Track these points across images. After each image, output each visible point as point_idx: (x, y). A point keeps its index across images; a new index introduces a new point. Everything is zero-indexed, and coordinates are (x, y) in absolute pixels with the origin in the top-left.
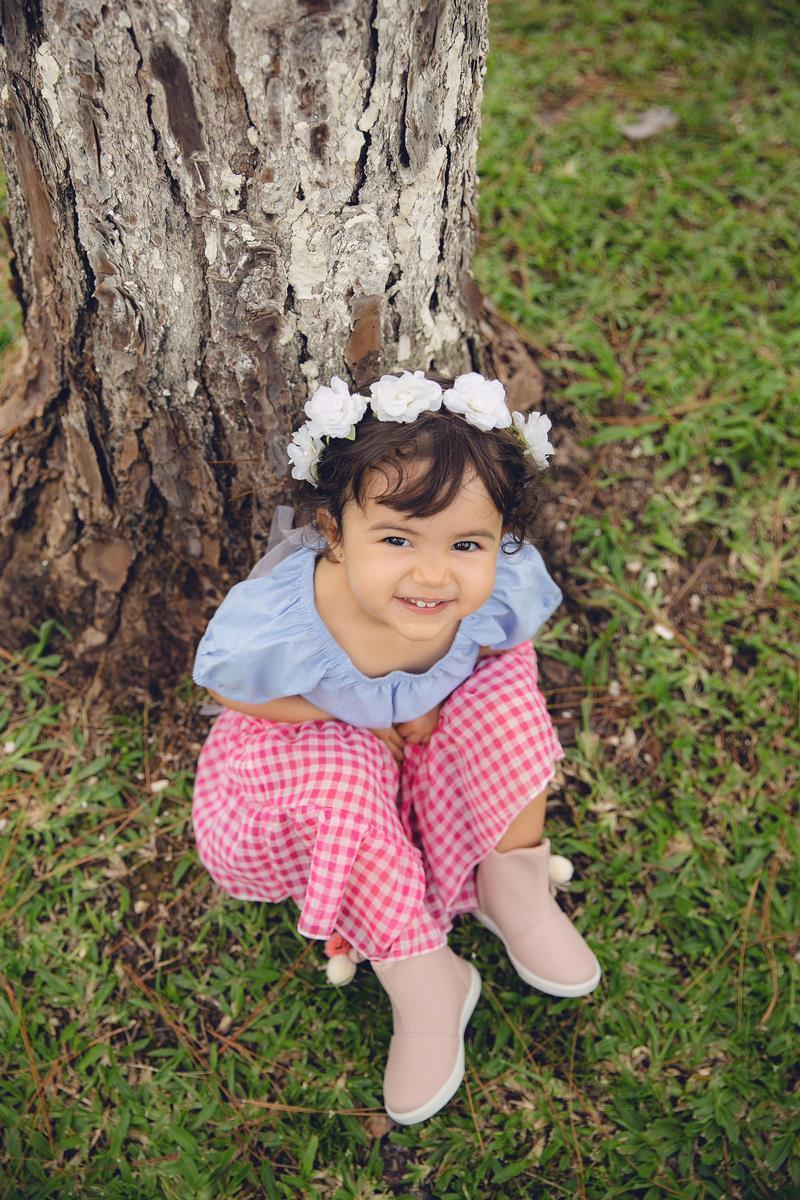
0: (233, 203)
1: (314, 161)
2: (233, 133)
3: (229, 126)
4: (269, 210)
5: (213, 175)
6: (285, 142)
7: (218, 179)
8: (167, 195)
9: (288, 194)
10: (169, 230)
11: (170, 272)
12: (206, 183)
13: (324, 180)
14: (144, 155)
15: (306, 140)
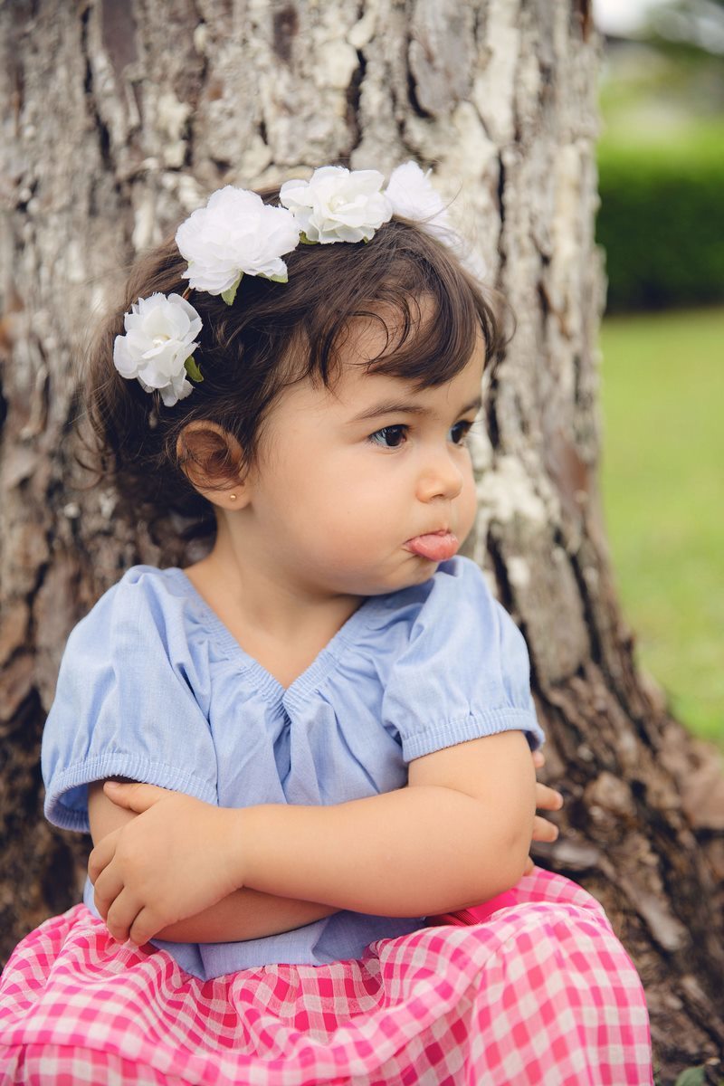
0: (175, 154)
1: (278, 67)
2: (178, 37)
3: (173, 28)
4: (221, 153)
5: (149, 101)
6: (238, 34)
7: (155, 108)
8: (93, 151)
9: (244, 126)
10: (93, 212)
11: (90, 282)
12: (141, 114)
13: (292, 101)
14: (71, 96)
15: (267, 27)
